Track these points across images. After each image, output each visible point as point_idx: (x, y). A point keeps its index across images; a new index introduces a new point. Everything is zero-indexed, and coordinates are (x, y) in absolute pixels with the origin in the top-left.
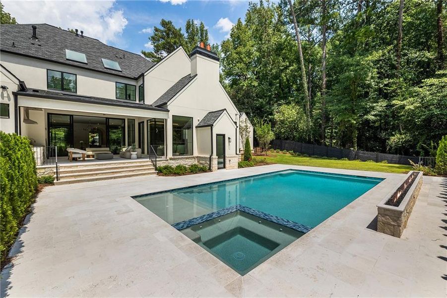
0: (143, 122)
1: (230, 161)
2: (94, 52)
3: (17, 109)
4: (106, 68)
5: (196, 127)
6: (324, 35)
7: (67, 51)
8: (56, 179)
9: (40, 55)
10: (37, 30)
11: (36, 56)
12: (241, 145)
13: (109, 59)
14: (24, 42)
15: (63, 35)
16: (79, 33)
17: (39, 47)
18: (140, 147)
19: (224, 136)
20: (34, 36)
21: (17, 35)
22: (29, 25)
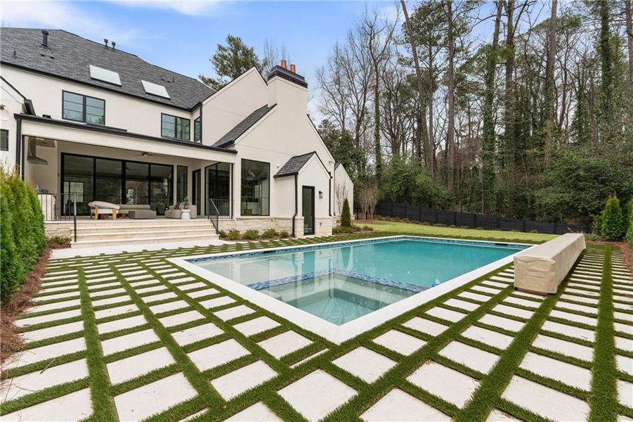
0: (199, 170)
1: (321, 224)
2: (131, 72)
3: (20, 137)
4: (147, 93)
5: (275, 177)
6: (451, 61)
7: (92, 67)
8: (73, 239)
9: (52, 70)
10: (48, 37)
11: (47, 71)
12: (337, 207)
13: (152, 81)
14: (29, 52)
15: (87, 47)
16: (110, 45)
17: (52, 60)
18: (194, 203)
19: (313, 188)
20: (45, 45)
21: (20, 41)
22: (37, 30)
